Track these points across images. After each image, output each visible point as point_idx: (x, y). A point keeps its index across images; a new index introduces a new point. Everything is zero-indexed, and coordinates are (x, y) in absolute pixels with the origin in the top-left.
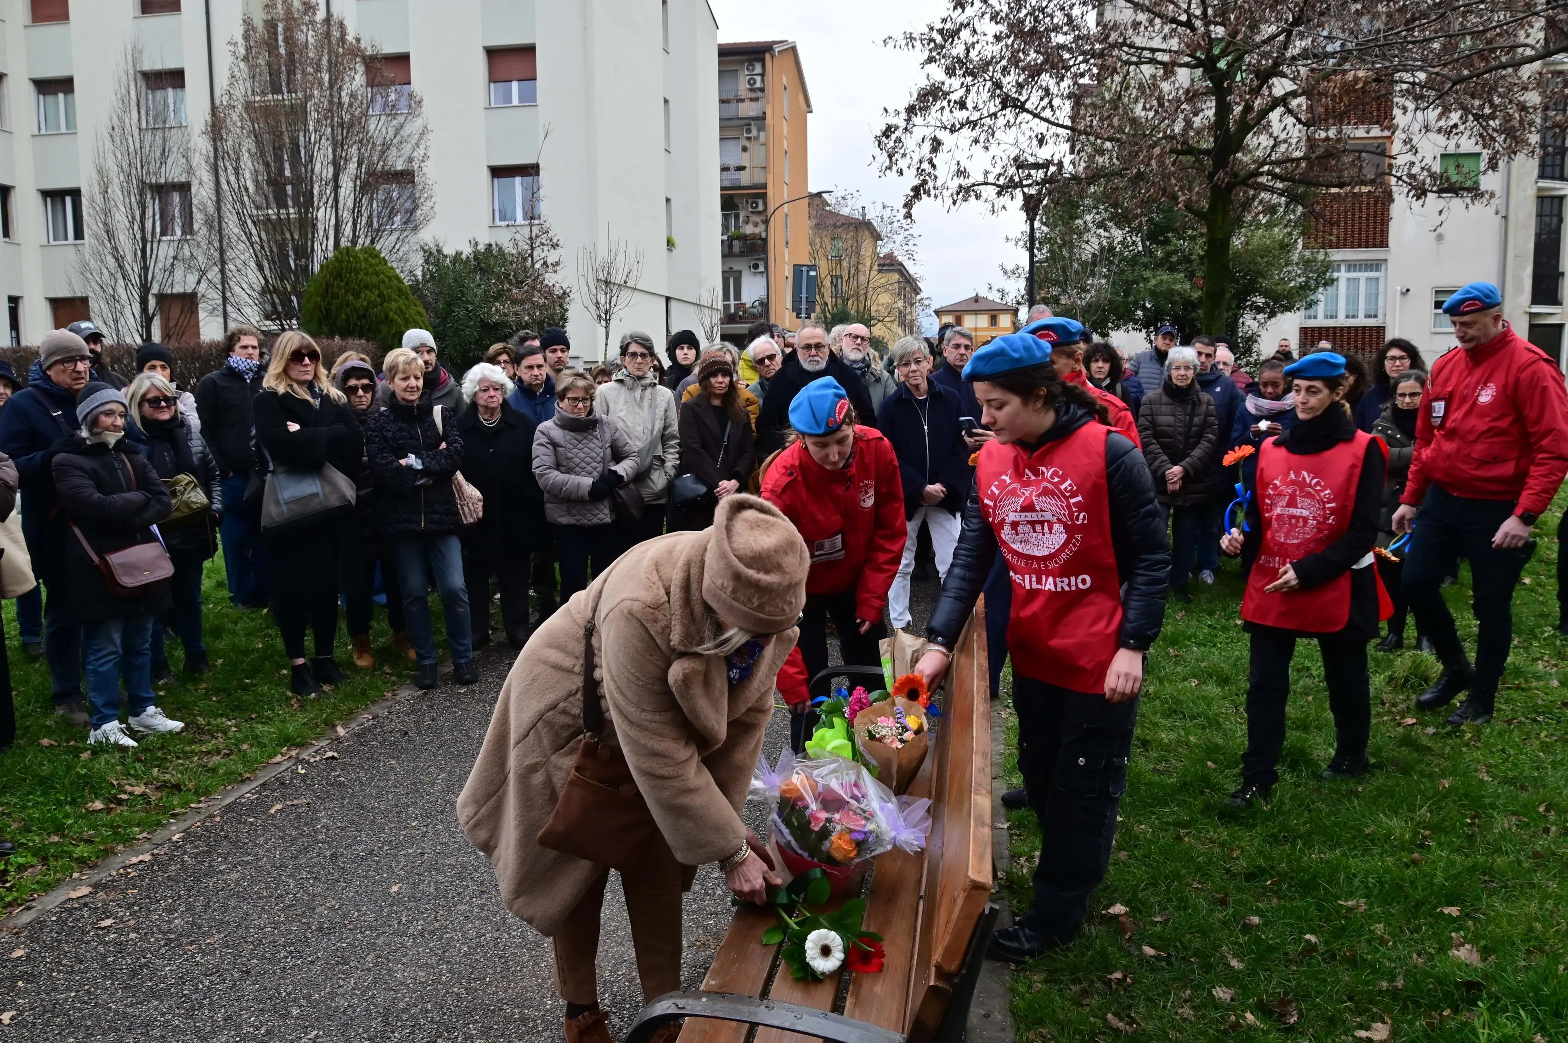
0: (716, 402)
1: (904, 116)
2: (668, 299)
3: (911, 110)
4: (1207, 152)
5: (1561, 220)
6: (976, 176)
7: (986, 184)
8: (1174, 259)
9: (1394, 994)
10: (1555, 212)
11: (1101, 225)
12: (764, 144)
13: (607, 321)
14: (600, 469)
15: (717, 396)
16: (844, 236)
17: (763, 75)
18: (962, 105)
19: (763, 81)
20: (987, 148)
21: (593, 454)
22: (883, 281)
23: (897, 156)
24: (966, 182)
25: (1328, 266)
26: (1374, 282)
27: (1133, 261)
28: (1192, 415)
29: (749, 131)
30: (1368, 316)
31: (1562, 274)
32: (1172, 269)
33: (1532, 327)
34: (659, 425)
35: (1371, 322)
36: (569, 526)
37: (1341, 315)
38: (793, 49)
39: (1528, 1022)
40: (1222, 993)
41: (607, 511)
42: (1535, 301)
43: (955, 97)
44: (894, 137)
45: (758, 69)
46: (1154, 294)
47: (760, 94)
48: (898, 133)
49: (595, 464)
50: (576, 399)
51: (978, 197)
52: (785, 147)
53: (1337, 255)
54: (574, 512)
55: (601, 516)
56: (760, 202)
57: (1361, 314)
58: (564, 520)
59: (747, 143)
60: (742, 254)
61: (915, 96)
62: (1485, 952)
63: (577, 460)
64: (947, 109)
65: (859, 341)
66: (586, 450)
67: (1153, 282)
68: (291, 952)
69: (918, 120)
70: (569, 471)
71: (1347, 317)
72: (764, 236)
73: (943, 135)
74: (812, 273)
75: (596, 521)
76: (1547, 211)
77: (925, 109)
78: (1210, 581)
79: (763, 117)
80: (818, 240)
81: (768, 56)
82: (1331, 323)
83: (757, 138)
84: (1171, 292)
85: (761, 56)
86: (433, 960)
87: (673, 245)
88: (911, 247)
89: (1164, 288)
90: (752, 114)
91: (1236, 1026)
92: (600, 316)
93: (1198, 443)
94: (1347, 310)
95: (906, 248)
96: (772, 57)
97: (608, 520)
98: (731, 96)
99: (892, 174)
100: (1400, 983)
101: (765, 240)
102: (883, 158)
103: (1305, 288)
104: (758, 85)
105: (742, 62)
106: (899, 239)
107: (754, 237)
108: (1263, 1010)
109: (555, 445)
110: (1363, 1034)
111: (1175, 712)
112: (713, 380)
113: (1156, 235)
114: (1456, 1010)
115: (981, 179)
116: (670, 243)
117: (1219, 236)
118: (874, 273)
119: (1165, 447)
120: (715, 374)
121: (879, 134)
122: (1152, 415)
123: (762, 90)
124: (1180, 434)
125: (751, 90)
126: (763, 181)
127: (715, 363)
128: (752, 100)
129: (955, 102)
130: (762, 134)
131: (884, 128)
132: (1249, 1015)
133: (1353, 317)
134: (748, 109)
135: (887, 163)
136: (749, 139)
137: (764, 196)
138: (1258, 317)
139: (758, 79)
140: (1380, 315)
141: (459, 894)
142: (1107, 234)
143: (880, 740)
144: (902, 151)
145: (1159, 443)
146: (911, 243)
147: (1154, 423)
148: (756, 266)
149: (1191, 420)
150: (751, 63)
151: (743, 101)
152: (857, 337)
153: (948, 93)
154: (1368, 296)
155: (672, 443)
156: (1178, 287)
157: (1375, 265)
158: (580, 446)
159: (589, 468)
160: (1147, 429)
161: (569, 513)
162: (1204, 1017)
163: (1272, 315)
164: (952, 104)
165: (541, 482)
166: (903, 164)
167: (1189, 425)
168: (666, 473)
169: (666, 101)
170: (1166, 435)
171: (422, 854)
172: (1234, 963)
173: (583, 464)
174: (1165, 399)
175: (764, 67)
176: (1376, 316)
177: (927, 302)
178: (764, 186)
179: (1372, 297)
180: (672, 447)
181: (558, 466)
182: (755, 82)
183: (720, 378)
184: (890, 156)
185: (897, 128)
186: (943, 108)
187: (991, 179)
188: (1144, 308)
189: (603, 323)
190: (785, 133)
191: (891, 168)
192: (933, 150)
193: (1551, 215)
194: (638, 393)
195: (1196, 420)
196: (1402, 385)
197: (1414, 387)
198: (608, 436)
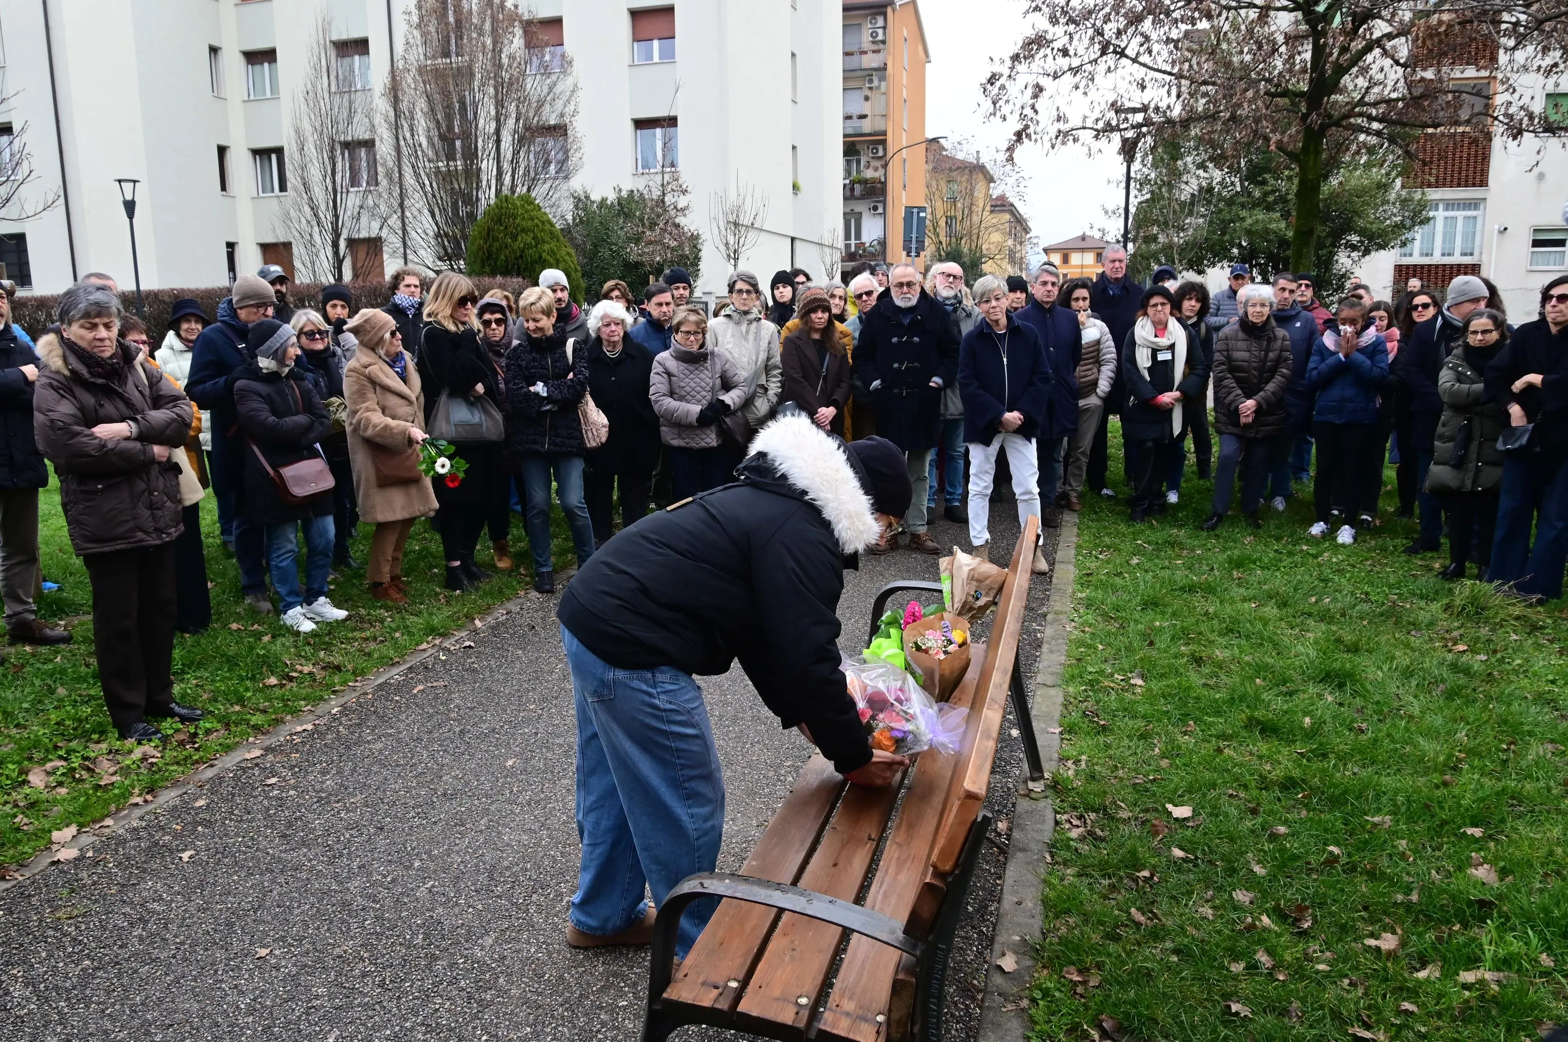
0: (816, 336)
1: (1009, 63)
2: (793, 239)
3: (1015, 58)
4: (1302, 94)
6: (1075, 121)
7: (1084, 128)
8: (1271, 198)
9: (1408, 907)
11: (1202, 166)
12: (885, 94)
13: (736, 259)
14: (709, 397)
15: (817, 330)
16: (959, 179)
17: (884, 28)
18: (1065, 53)
19: (884, 34)
20: (1085, 93)
21: (703, 384)
22: (994, 221)
23: (1001, 103)
24: (1064, 127)
25: (1423, 205)
26: (1471, 221)
27: (1230, 202)
28: (1267, 351)
29: (871, 81)
30: (1464, 254)
32: (1269, 208)
34: (763, 356)
35: (1467, 259)
36: (679, 449)
37: (1437, 253)
38: (913, 3)
39: (1535, 941)
40: (1242, 896)
41: (713, 436)
43: (1058, 45)
44: (998, 84)
45: (880, 22)
46: (1249, 233)
47: (881, 46)
48: (1002, 80)
49: (704, 393)
50: (688, 332)
51: (1075, 140)
52: (905, 96)
53: (1434, 194)
54: (684, 435)
55: (709, 440)
56: (880, 148)
57: (1457, 252)
58: (676, 442)
59: (868, 93)
60: (863, 197)
61: (1020, 44)
62: (1503, 873)
63: (688, 389)
64: (1050, 57)
65: (951, 279)
66: (697, 380)
67: (1249, 221)
68: (418, 813)
69: (1022, 67)
70: (681, 398)
71: (1443, 255)
72: (883, 179)
73: (1045, 82)
74: (922, 215)
75: (703, 444)
77: (1030, 57)
78: (1281, 507)
79: (884, 68)
80: (934, 183)
81: (889, 10)
82: (1426, 261)
83: (878, 88)
84: (1267, 231)
85: (883, 10)
86: (537, 826)
87: (798, 189)
88: (1021, 189)
89: (1260, 226)
90: (874, 65)
91: (1251, 927)
92: (729, 256)
93: (1273, 377)
94: (1443, 248)
95: (1017, 189)
96: (894, 10)
97: (714, 444)
98: (854, 48)
99: (997, 120)
100: (1414, 897)
101: (884, 184)
102: (988, 105)
103: (1400, 227)
104: (880, 37)
105: (867, 16)
106: (1011, 181)
107: (874, 181)
108: (1279, 914)
109: (669, 374)
110: (1372, 942)
111: (1232, 631)
112: (813, 316)
113: (1254, 175)
114: (1465, 925)
115: (1080, 124)
116: (795, 187)
117: (1311, 177)
118: (986, 213)
119: (1238, 381)
120: (814, 310)
121: (985, 81)
122: (1228, 351)
123: (884, 42)
124: (1255, 369)
125: (873, 42)
126: (883, 128)
127: (815, 300)
128: (874, 52)
129: (1059, 50)
130: (883, 84)
131: (989, 76)
132: (1265, 919)
133: (1449, 255)
134: (870, 61)
135: (991, 110)
136: (871, 88)
137: (884, 142)
138: (1353, 254)
139: (880, 31)
140: (1476, 253)
141: (564, 770)
142: (1206, 175)
143: (926, 651)
144: (1005, 98)
145: (1234, 377)
146: (1022, 185)
147: (1229, 358)
148: (875, 208)
149: (1266, 355)
150: (874, 16)
151: (865, 53)
152: (949, 275)
153: (1052, 41)
154: (1465, 235)
155: (775, 372)
156: (1273, 226)
157: (1474, 204)
158: (692, 376)
159: (698, 397)
160: (1223, 364)
161: (680, 436)
162: (1222, 916)
163: (1367, 252)
164: (1055, 51)
165: (656, 408)
166: (1006, 110)
167: (1264, 360)
168: (769, 400)
169: (793, 55)
170: (1240, 369)
171: (536, 734)
172: (1258, 869)
173: (693, 393)
174: (1241, 335)
175: (885, 19)
176: (1472, 254)
177: (1035, 241)
178: (884, 133)
179: (1470, 236)
180: (775, 376)
181: (672, 394)
182: (877, 35)
183: (820, 314)
184: (994, 103)
185: (1001, 75)
186: (1045, 56)
187: (1089, 124)
188: (1240, 246)
189: (732, 262)
190: (905, 82)
191: (995, 114)
192: (1035, 96)
194: (744, 327)
195: (1271, 355)
196: (1474, 323)
197: (1486, 324)
198: (718, 367)
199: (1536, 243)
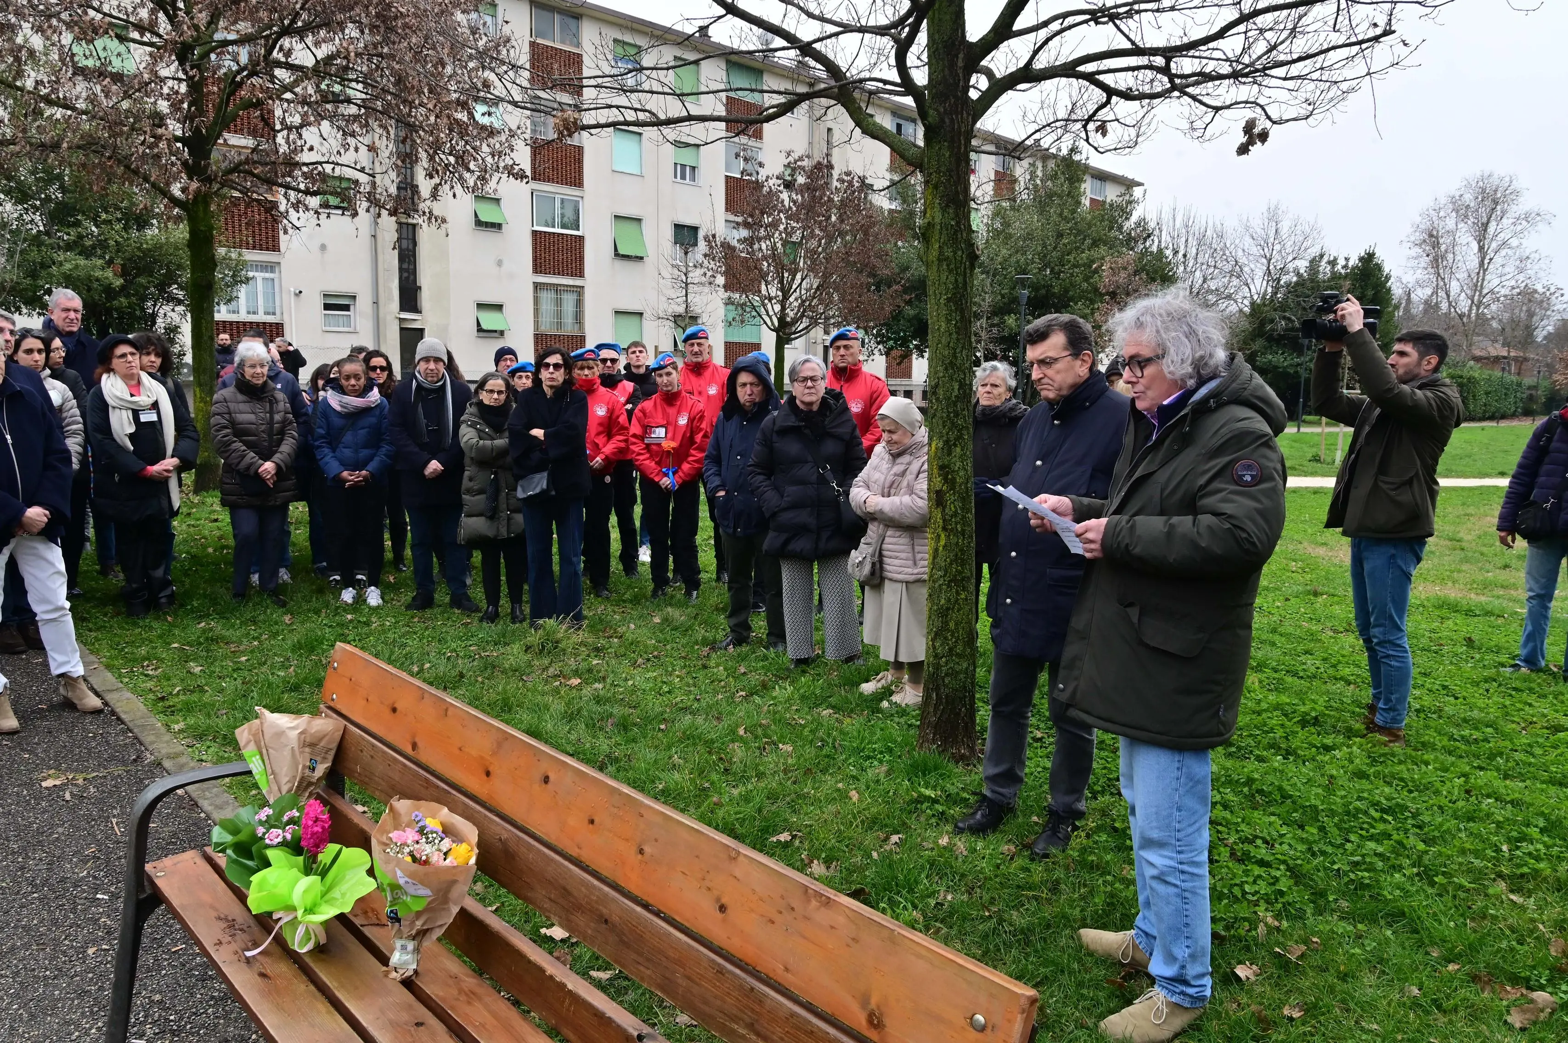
5: (415, 244)
8: (88, 243)
10: (410, 236)
25: (241, 265)
26: (270, 283)
28: (272, 412)
30: (267, 313)
31: (420, 288)
32: (87, 253)
33: (402, 329)
35: (270, 319)
37: (243, 310)
42: (403, 309)
57: (261, 311)
67: (68, 266)
71: (249, 313)
76: (404, 235)
84: (89, 278)
89: (82, 274)
94: (248, 307)
103: (222, 284)
117: (202, 228)
124: (262, 431)
133: (254, 313)
138: (176, 309)
140: (278, 312)
145: (241, 441)
149: (272, 418)
154: (265, 294)
156: (98, 274)
157: (270, 267)
167: (271, 423)
170: (248, 433)
174: (240, 397)
176: (274, 314)
179: (271, 296)
193: (408, 239)
195: (277, 417)
197: (501, 385)
199: (327, 307)
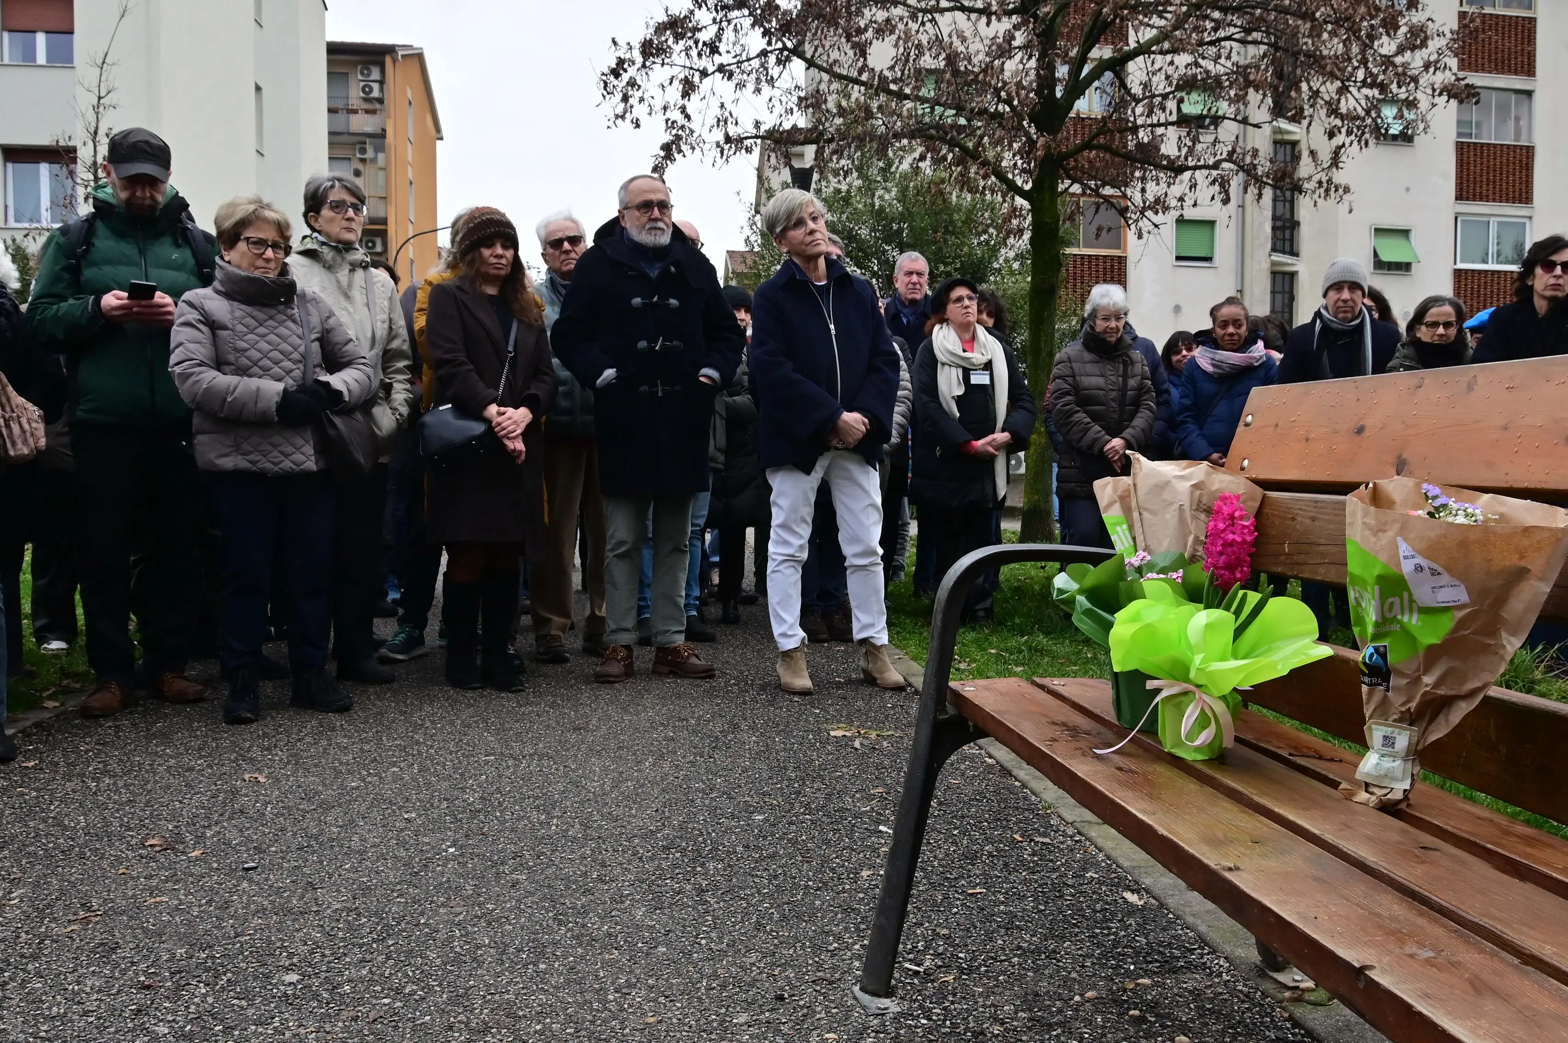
0: (491, 291)
1: (638, 51)
3: (647, 47)
5: (1292, 298)
6: (746, 127)
7: (759, 137)
10: (1287, 289)
12: (384, 169)
14: (297, 373)
15: (489, 279)
17: (382, 82)
18: (713, 49)
19: (381, 90)
21: (285, 346)
23: (633, 102)
24: (733, 133)
28: (1125, 376)
29: (363, 151)
36: (236, 474)
38: (419, 57)
41: (309, 450)
43: (705, 36)
44: (625, 77)
45: (375, 74)
47: (377, 106)
48: (632, 72)
49: (288, 364)
50: (261, 243)
52: (410, 176)
54: (246, 447)
55: (299, 457)
56: (379, 242)
58: (229, 463)
59: (360, 167)
61: (652, 30)
63: (254, 354)
64: (695, 50)
66: (272, 337)
69: (658, 58)
70: (243, 372)
73: (695, 77)
75: (287, 465)
76: (1279, 288)
77: (667, 47)
79: (382, 135)
81: (388, 60)
83: (374, 160)
85: (378, 58)
90: (368, 129)
93: (1136, 412)
96: (394, 61)
97: (311, 465)
98: (340, 104)
99: (626, 125)
102: (615, 103)
104: (376, 94)
105: (355, 64)
109: (213, 325)
112: (486, 252)
115: (753, 132)
119: (1096, 418)
121: (606, 70)
122: (1073, 376)
123: (380, 101)
124: (1112, 400)
125: (366, 100)
126: (382, 214)
128: (367, 112)
129: (704, 44)
130: (381, 156)
131: (611, 65)
134: (362, 123)
135: (619, 111)
136: (363, 161)
137: (383, 234)
139: (376, 86)
144: (639, 96)
145: (1085, 412)
149: (1125, 382)
150: (366, 66)
151: (355, 112)
153: (695, 31)
155: (401, 364)
158: (261, 330)
159: (276, 370)
160: (1067, 394)
161: (237, 449)
164: (700, 45)
165: (184, 390)
166: (640, 111)
167: (1124, 389)
168: (394, 409)
169: (258, 89)
170: (1094, 401)
173: (266, 362)
174: (1087, 356)
175: (383, 72)
178: (384, 221)
180: (399, 371)
181: (219, 364)
182: (371, 90)
184: (623, 101)
185: (631, 65)
186: (688, 49)
190: (410, 159)
191: (623, 117)
192: (685, 94)
193: (1283, 292)
194: (343, 274)
195: (1132, 383)
196: (1434, 311)
197: (1449, 315)
198: (315, 320)
